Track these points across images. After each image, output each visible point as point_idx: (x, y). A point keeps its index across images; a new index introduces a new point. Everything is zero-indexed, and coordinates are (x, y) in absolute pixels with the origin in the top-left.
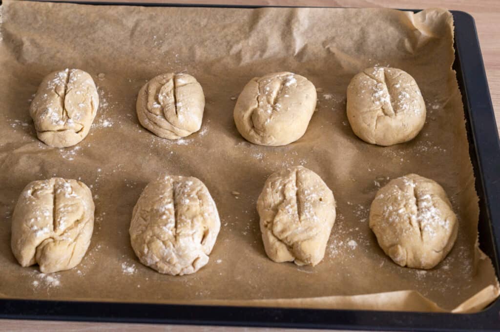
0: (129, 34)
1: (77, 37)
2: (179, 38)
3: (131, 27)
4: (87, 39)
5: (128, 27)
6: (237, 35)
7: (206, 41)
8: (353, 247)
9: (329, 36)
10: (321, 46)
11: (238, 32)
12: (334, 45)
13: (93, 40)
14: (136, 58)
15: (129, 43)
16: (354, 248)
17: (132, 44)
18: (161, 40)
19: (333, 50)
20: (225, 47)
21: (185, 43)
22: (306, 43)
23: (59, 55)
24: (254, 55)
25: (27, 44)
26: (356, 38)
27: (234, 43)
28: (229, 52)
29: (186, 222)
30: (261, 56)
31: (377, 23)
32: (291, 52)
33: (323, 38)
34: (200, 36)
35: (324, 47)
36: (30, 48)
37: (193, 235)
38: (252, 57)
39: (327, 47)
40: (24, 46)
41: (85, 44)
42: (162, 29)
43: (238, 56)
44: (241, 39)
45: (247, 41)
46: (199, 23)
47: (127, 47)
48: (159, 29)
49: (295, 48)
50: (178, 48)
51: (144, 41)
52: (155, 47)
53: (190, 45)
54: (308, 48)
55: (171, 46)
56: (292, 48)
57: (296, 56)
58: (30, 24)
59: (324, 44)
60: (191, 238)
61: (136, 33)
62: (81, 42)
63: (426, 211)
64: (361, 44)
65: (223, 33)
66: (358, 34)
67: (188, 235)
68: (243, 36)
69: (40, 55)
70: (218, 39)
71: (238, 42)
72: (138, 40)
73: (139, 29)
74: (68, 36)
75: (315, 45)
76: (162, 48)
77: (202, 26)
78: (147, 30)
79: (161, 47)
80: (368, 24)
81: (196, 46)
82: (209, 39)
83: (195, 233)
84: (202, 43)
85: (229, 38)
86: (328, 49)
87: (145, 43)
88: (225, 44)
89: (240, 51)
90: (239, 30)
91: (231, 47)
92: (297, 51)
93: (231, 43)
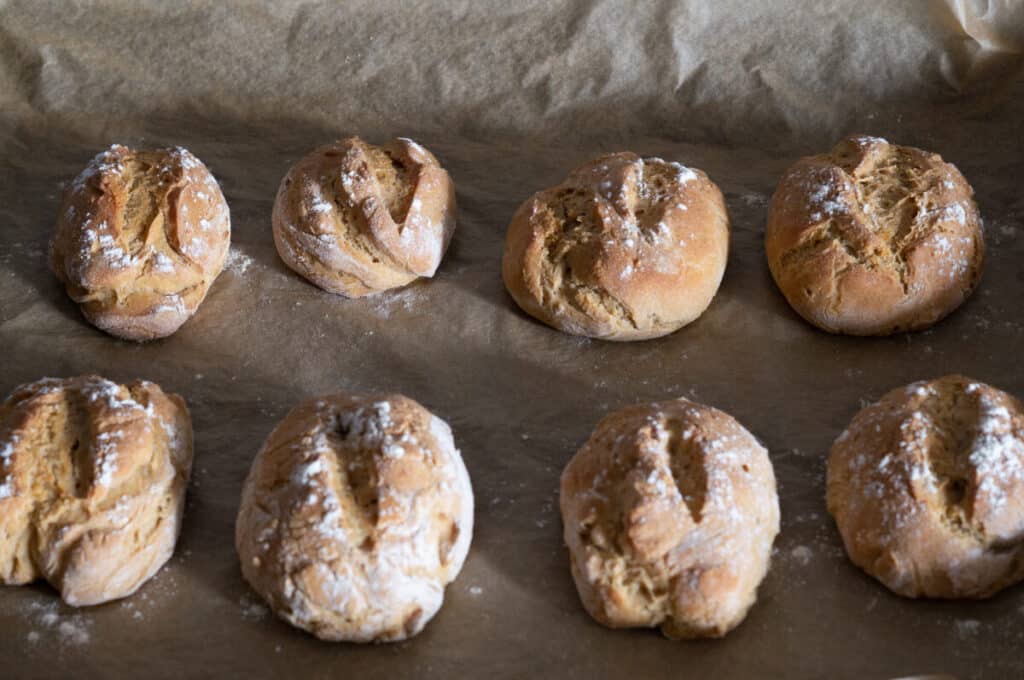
0: (284, 38)
1: (166, 45)
2: (403, 47)
3: (290, 21)
4: (189, 48)
5: (282, 21)
6: (540, 43)
7: (466, 54)
8: (802, 558)
9: (760, 44)
10: (740, 67)
11: (542, 36)
12: (772, 65)
13: (202, 53)
14: (302, 95)
15: (284, 58)
16: (806, 561)
17: (294, 60)
18: (360, 51)
19: (769, 77)
20: (511, 69)
21: (417, 59)
22: (703, 59)
23: (123, 88)
24: (579, 88)
25: (50, 61)
26: (823, 49)
27: (532, 62)
28: (520, 81)
29: (398, 504)
30: (596, 91)
31: (875, 16)
32: (667, 82)
33: (745, 49)
34: (452, 43)
35: (747, 69)
36: (57, 72)
37: (413, 537)
38: (574, 94)
39: (754, 69)
40: (45, 66)
41: (184, 62)
42: (362, 26)
43: (541, 93)
44: (548, 53)
45: (562, 57)
46: (450, 12)
47: (281, 69)
48: (355, 27)
49: (678, 73)
50: (401, 72)
51: (321, 52)
52: (345, 68)
53: (429, 63)
54: (709, 73)
55: (382, 66)
56: (670, 74)
57: (678, 92)
58: (58, 16)
59: (747, 61)
60: (407, 548)
61: (302, 36)
62: (175, 56)
63: (993, 442)
64: (837, 63)
65: (504, 37)
66: (830, 40)
67: (402, 540)
68: (552, 46)
69: (81, 90)
70: (493, 50)
71: (540, 58)
72: (306, 51)
73: (307, 26)
74: (145, 43)
75: (725, 64)
76: (360, 71)
77: (456, 18)
78: (325, 27)
79: (361, 67)
80: (852, 17)
81: (443, 66)
82: (473, 50)
83: (417, 532)
84: (456, 59)
85: (519, 48)
86: (757, 73)
87: (322, 58)
88: (510, 61)
89: (547, 78)
90: (543, 29)
91: (526, 69)
92: (681, 79)
93: (526, 61)
